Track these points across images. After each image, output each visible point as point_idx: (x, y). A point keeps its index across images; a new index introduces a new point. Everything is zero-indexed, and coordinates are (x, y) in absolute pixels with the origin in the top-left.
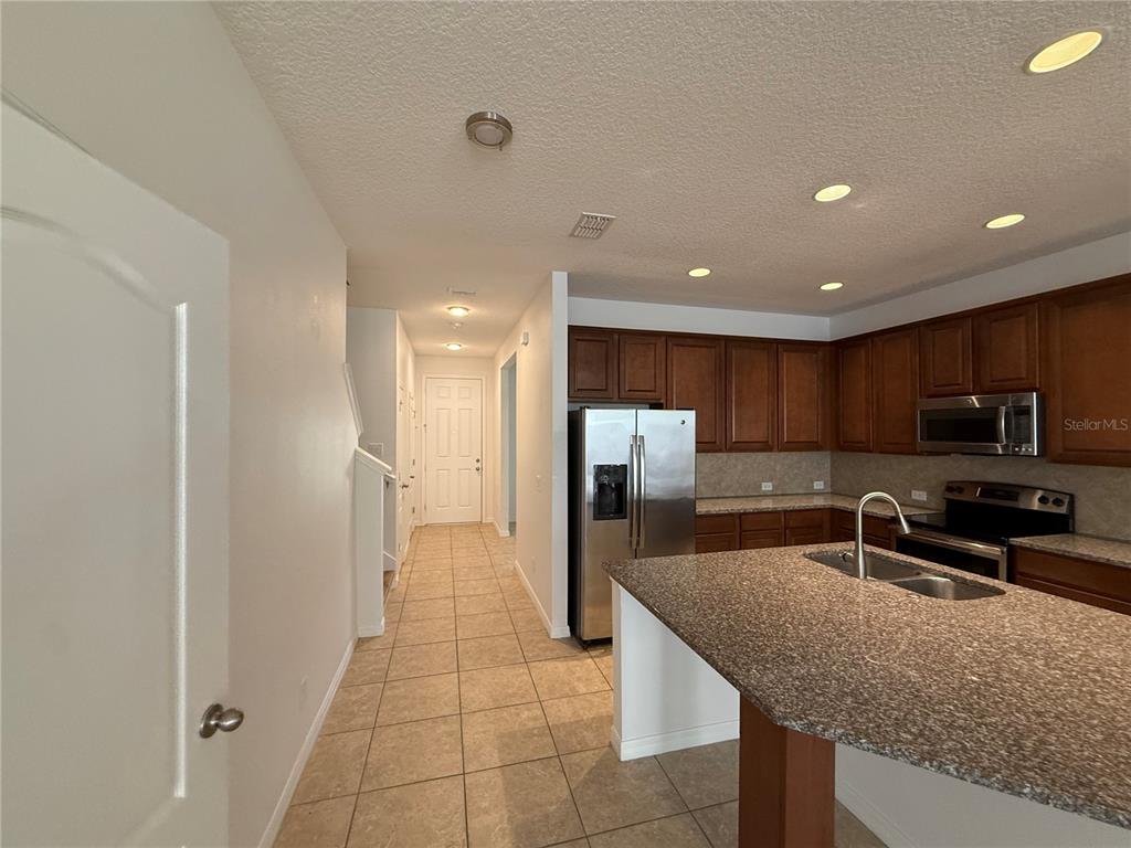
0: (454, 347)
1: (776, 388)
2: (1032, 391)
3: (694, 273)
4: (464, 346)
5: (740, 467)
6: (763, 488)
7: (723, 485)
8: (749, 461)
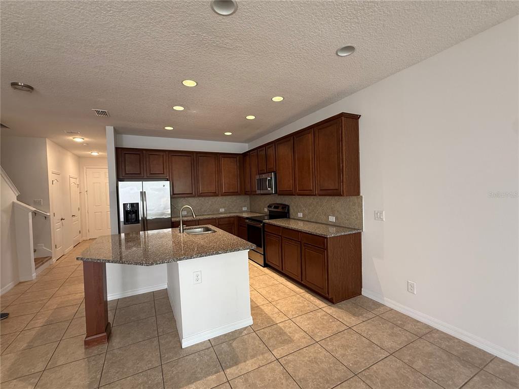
0: (95, 154)
1: (219, 172)
2: (272, 172)
3: (167, 128)
4: (100, 153)
5: (210, 203)
6: (221, 211)
7: (202, 210)
8: (214, 200)
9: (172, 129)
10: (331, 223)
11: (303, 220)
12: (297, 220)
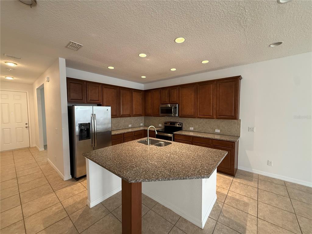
0: (9, 78)
2: (177, 104)
3: (110, 68)
4: (15, 78)
5: (123, 121)
6: (129, 126)
7: (119, 126)
8: (126, 119)
9: (113, 68)
10: (216, 133)
11: (193, 131)
12: (190, 131)
